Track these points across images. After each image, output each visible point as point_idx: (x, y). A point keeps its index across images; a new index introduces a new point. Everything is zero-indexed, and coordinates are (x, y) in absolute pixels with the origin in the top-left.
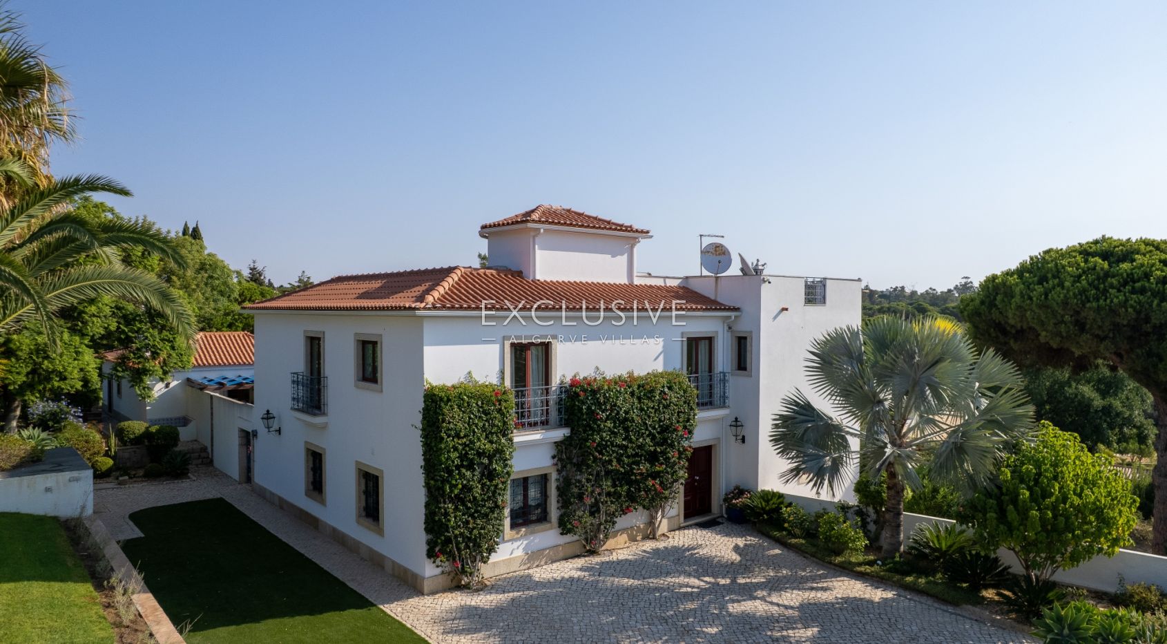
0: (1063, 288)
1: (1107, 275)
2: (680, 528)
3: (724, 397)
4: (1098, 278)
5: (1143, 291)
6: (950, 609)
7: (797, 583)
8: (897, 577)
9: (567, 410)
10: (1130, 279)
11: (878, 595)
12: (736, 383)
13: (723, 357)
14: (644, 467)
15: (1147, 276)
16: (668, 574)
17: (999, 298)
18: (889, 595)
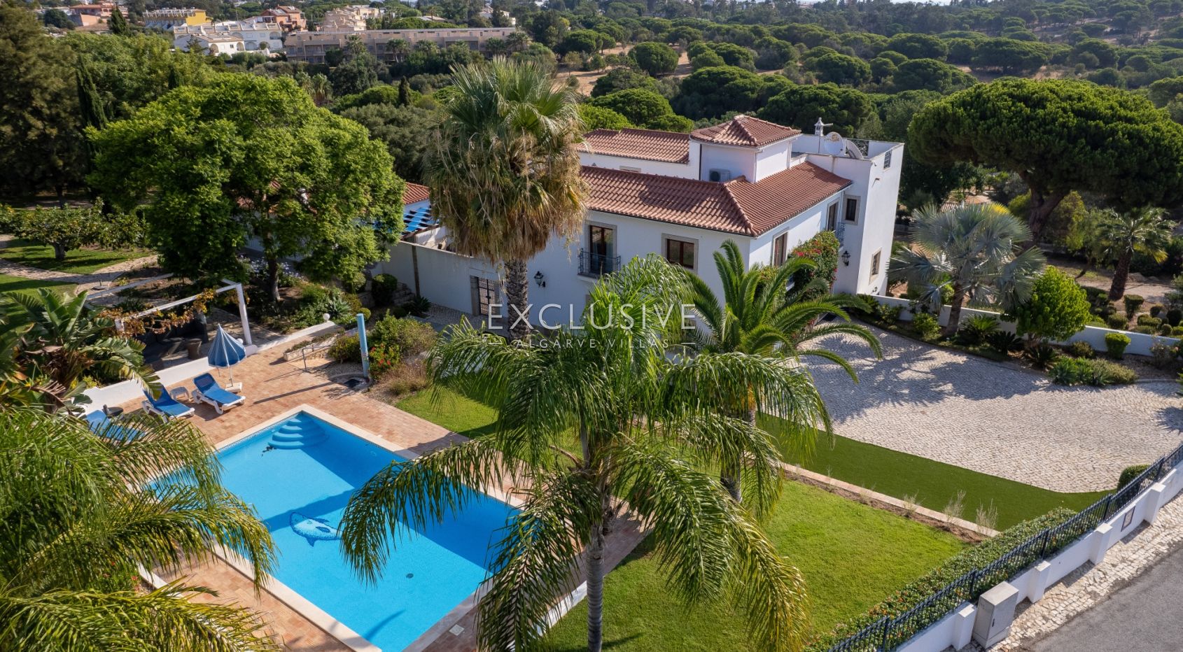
0: (1000, 126)
1: (1029, 118)
3: (841, 239)
4: (1024, 120)
5: (1050, 132)
7: (916, 356)
8: (964, 348)
10: (1043, 122)
11: (961, 359)
12: (849, 227)
13: (840, 214)
15: (1054, 120)
18: (965, 359)
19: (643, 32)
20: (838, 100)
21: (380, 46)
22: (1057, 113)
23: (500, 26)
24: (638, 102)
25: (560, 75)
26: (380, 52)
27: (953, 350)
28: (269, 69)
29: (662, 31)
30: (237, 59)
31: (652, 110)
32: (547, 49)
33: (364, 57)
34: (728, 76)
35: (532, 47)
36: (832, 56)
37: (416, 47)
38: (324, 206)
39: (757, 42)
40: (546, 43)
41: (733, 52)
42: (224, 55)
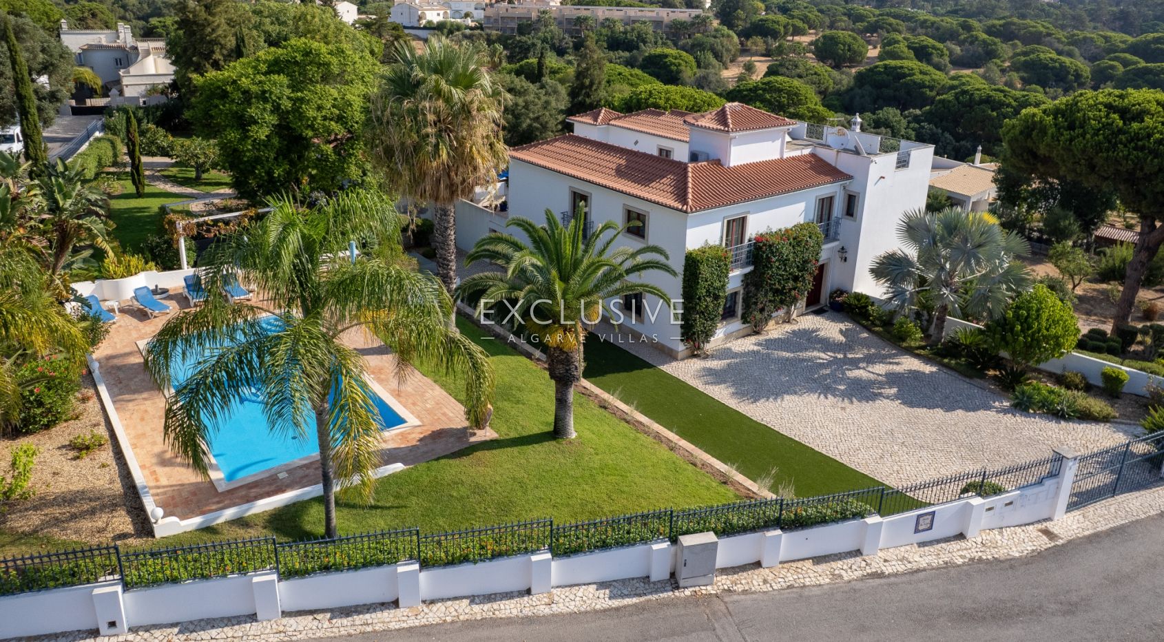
0: (1084, 138)
1: (1120, 131)
2: (802, 315)
3: (836, 233)
4: (1113, 133)
5: (1142, 148)
6: (968, 380)
7: (882, 359)
8: (939, 359)
9: (754, 255)
10: (1136, 137)
11: (928, 369)
12: (846, 223)
13: (838, 208)
14: (790, 284)
15: (1149, 136)
16: (806, 350)
17: (1034, 133)
18: (934, 369)
19: (841, 20)
20: (1014, 104)
21: (569, 21)
22: (1156, 128)
23: (693, 8)
24: (780, 91)
25: (740, 59)
26: (569, 27)
27: (927, 360)
28: (466, 37)
29: (862, 21)
30: (439, 28)
31: (792, 100)
32: (731, 32)
33: (551, 31)
34: (906, 70)
35: (716, 30)
36: (1042, 56)
37: (602, 25)
38: (351, 151)
39: (962, 37)
40: (731, 27)
41: (927, 47)
42: (430, 22)
